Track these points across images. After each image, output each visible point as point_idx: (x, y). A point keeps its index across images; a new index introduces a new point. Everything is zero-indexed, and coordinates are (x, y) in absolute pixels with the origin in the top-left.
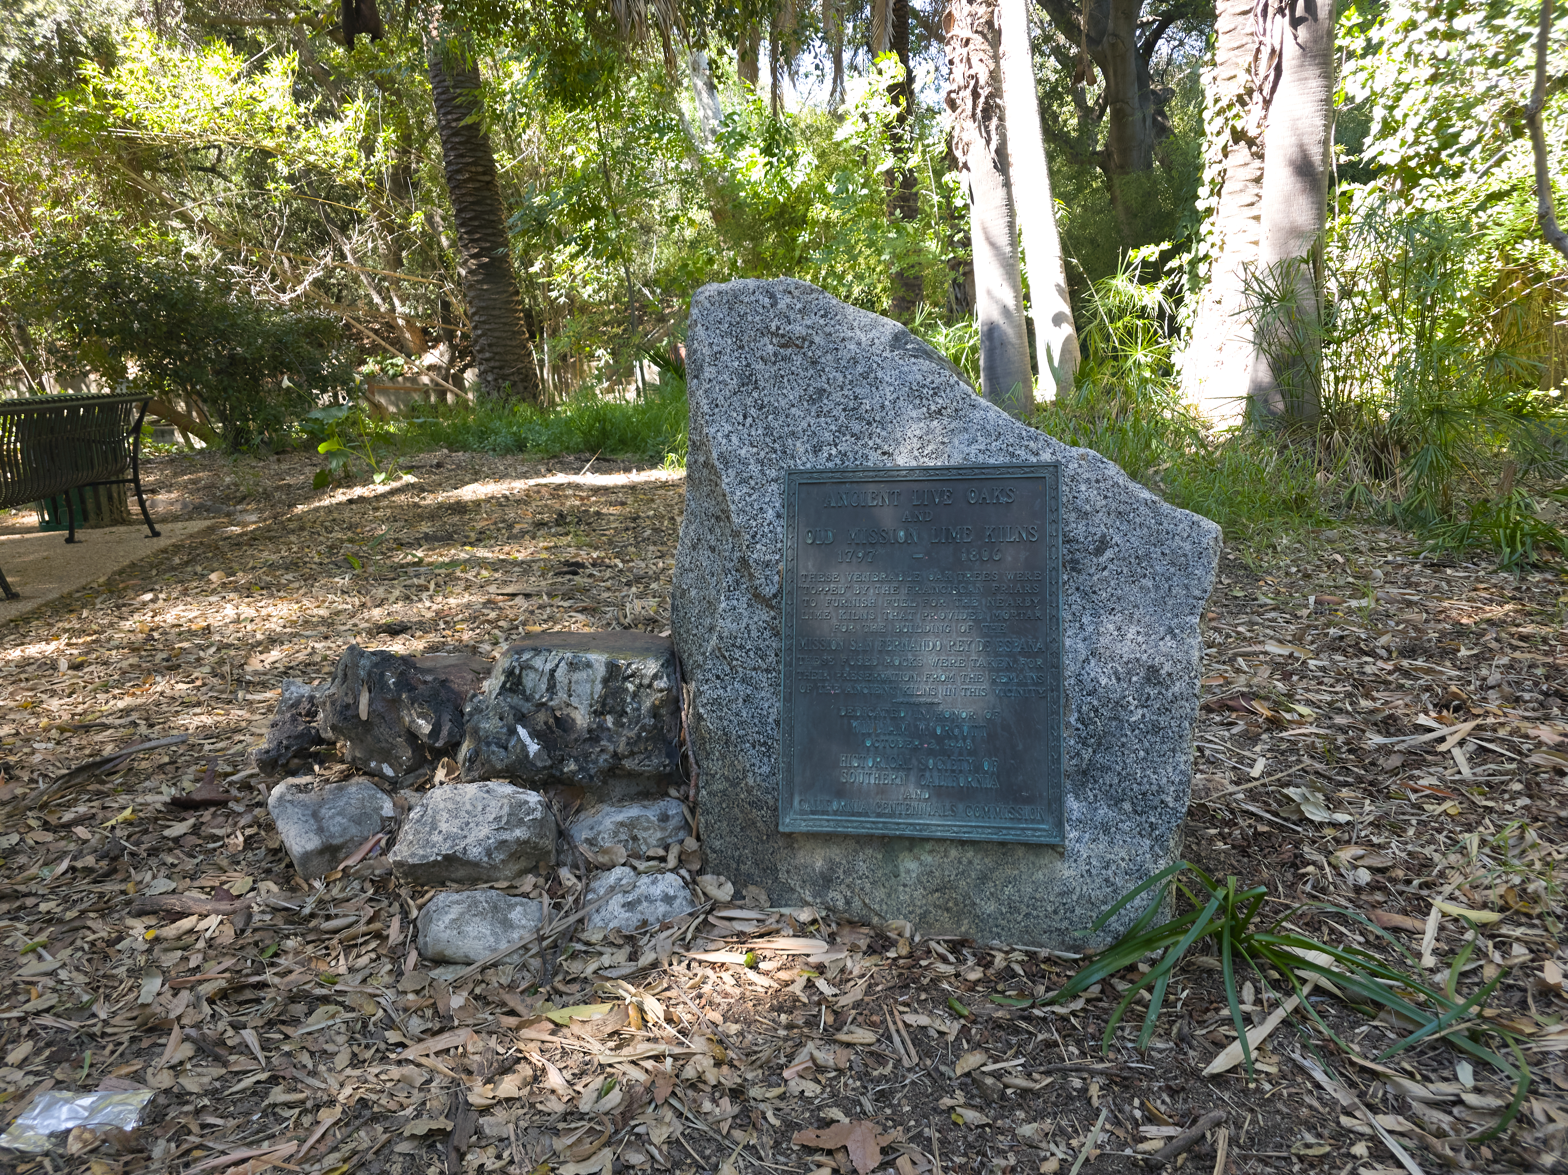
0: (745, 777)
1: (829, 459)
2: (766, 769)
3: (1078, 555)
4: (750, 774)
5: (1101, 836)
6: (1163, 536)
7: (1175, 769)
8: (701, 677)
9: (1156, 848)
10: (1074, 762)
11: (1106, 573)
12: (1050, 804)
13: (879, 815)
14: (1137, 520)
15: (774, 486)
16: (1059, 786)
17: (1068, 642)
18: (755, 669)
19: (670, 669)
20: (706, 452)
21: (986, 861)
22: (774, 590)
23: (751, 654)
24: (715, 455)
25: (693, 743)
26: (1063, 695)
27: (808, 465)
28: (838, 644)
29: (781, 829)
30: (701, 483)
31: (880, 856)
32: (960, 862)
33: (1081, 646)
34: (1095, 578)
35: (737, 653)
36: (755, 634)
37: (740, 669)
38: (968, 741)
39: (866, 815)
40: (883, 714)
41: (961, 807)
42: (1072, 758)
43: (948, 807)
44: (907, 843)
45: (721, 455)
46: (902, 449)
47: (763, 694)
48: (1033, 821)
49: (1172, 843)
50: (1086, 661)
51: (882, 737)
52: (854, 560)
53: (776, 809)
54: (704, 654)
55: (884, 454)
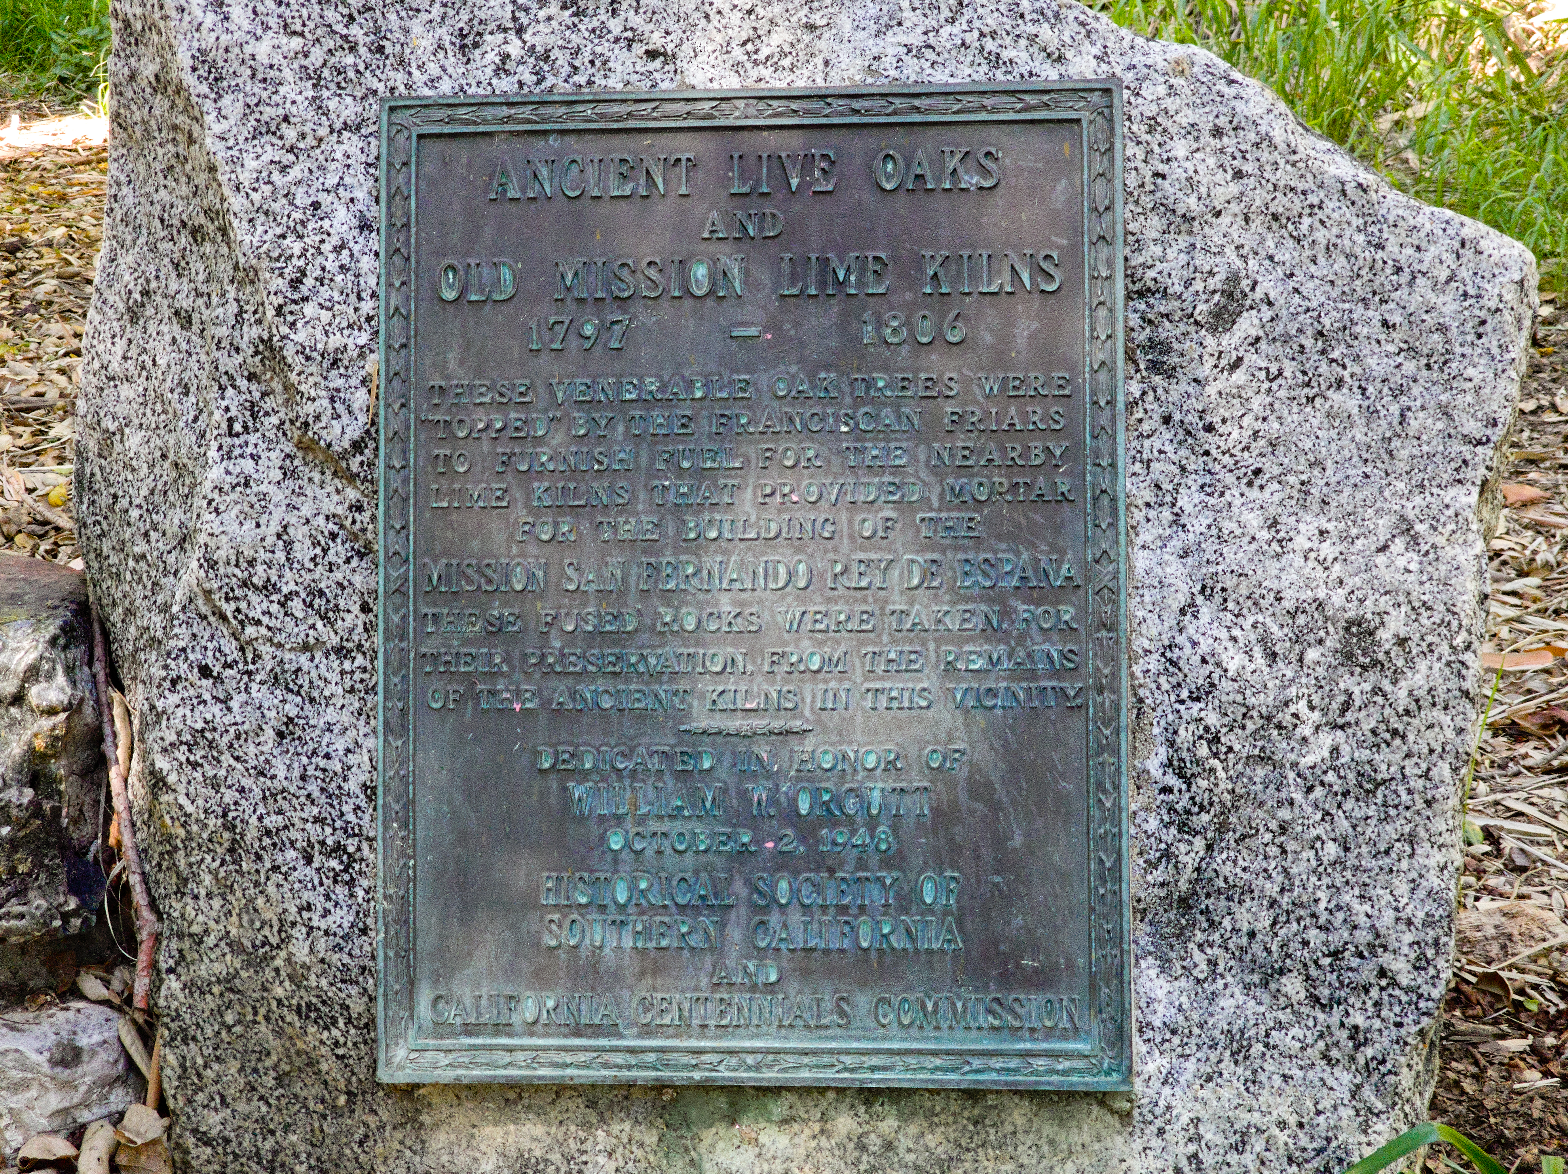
0: (285, 941)
1: (501, 70)
2: (342, 918)
3: (1167, 331)
4: (299, 933)
5: (1227, 1066)
6: (1386, 278)
7: (1414, 885)
8: (158, 672)
9: (1368, 1093)
10: (1158, 875)
11: (1240, 376)
12: (1093, 988)
13: (647, 1031)
14: (1321, 235)
15: (352, 143)
16: (1117, 938)
17: (1142, 561)
18: (306, 647)
19: (76, 653)
20: (160, 51)
21: (931, 1140)
22: (354, 432)
23: (296, 606)
24: (184, 58)
25: (143, 853)
26: (1127, 701)
27: (446, 87)
28: (531, 577)
29: (384, 1076)
30: (148, 135)
31: (651, 1138)
32: (862, 1147)
33: (1175, 570)
34: (1211, 390)
35: (257, 604)
36: (303, 551)
37: (266, 649)
38: (882, 829)
39: (613, 1031)
40: (654, 763)
41: (863, 1001)
42: (1152, 865)
43: (828, 1004)
44: (722, 1102)
45: (201, 57)
46: (699, 40)
47: (331, 715)
48: (1050, 1033)
49: (1406, 1079)
50: (1189, 609)
51: (654, 826)
52: (574, 342)
53: (370, 1025)
54: (165, 608)
55: (652, 55)
